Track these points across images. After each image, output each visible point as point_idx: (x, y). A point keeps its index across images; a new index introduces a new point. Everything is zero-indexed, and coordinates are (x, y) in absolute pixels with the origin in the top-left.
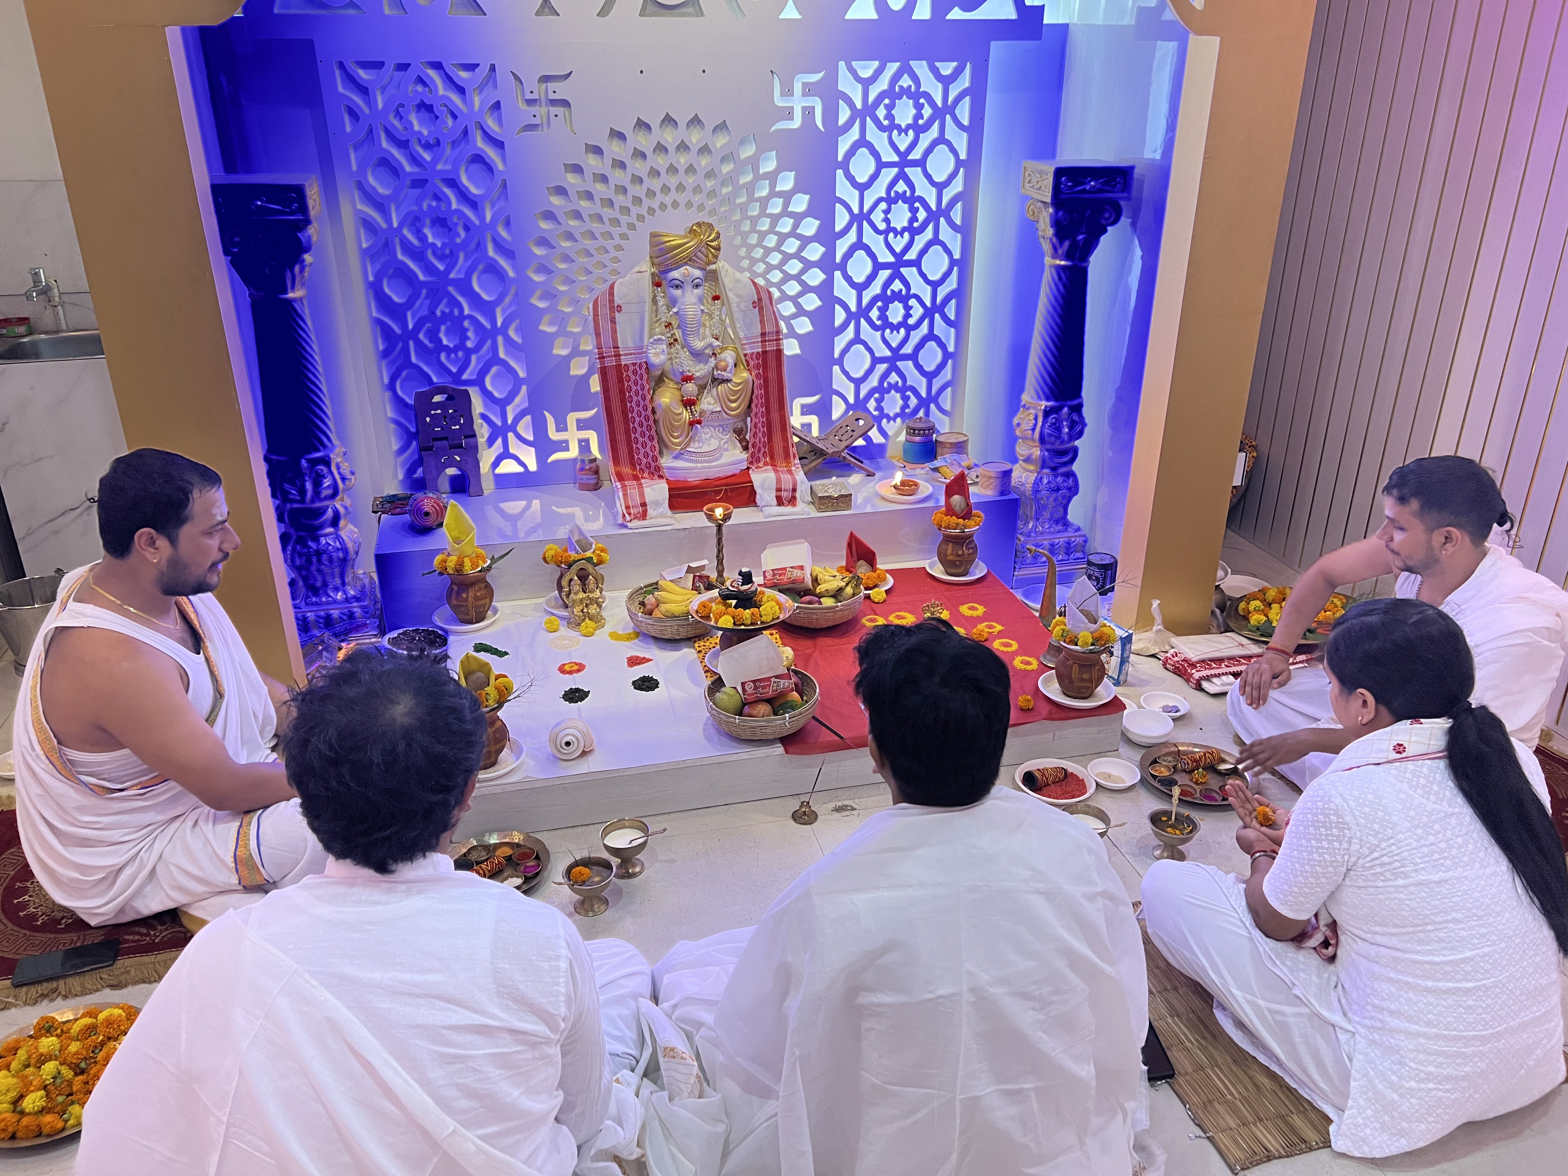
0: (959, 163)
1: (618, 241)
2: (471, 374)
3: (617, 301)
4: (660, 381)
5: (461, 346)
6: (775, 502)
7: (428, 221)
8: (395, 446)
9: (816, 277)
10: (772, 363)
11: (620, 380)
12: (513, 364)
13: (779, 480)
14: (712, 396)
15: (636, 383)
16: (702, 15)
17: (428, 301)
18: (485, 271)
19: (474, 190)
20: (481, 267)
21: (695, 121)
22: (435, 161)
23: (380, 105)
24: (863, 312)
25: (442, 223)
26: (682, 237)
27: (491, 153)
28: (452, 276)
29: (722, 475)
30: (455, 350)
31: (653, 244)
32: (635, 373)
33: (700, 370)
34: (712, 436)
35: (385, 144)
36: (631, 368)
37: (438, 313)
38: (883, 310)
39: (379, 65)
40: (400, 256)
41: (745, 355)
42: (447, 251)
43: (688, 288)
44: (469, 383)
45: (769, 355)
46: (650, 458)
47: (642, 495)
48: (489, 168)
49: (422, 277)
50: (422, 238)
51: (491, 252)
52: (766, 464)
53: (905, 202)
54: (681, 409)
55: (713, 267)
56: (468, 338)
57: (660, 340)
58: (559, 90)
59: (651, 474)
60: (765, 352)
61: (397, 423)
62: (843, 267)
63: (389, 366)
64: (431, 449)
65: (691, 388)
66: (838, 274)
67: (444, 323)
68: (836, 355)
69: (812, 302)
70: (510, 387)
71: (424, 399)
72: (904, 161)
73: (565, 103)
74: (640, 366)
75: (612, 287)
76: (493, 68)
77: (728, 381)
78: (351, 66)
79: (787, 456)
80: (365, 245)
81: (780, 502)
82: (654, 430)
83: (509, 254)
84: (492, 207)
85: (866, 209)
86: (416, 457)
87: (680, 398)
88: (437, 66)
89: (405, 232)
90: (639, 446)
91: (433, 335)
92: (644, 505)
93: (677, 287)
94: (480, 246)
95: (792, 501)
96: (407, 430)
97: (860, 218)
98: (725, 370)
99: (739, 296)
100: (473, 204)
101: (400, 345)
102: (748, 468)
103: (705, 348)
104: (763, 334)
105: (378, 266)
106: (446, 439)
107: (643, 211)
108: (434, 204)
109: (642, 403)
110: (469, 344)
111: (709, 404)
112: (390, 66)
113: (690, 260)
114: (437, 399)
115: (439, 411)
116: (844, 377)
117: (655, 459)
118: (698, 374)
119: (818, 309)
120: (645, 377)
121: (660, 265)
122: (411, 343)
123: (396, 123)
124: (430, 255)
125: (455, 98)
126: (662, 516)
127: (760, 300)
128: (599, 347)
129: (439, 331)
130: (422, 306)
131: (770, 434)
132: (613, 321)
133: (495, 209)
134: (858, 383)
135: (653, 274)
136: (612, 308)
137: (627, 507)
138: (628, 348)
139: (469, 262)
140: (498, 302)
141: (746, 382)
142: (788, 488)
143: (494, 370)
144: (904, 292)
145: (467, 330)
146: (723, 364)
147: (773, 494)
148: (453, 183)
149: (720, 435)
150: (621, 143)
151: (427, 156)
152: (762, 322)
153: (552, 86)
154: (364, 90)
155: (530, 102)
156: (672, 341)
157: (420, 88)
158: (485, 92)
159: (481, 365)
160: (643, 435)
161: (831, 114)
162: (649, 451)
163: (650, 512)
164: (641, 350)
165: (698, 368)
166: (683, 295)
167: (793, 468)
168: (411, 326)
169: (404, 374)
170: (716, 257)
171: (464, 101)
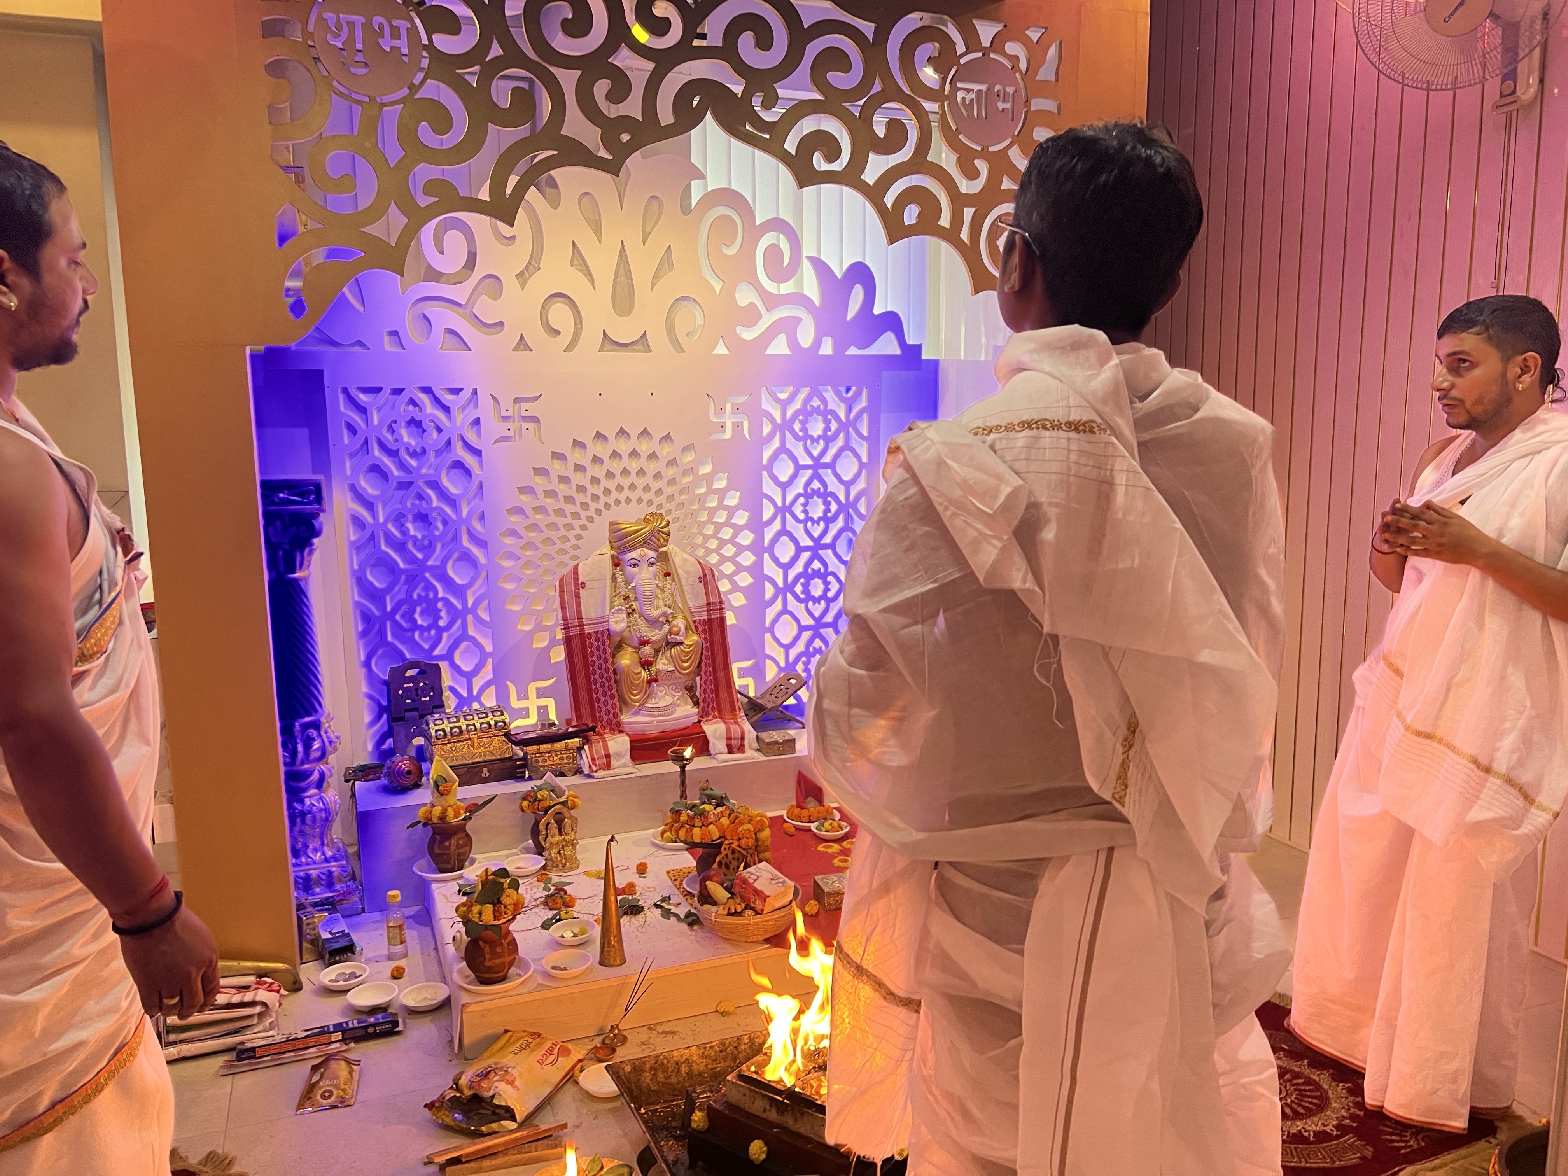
0: (862, 465)
1: (578, 531)
2: (442, 649)
3: (581, 579)
4: (619, 647)
5: (434, 625)
6: (726, 750)
7: (410, 517)
8: (367, 718)
9: (748, 559)
10: (717, 630)
11: (584, 646)
12: (481, 639)
13: (728, 730)
14: (667, 658)
15: (598, 649)
16: (650, 351)
17: (406, 587)
18: (459, 559)
19: (453, 490)
20: (456, 555)
21: (645, 433)
22: (420, 467)
23: (376, 422)
24: (789, 587)
25: (423, 518)
26: (637, 524)
27: (469, 460)
28: (430, 563)
29: (677, 728)
30: (428, 629)
31: (611, 531)
32: (597, 640)
33: (655, 635)
34: (666, 694)
35: (377, 452)
36: (594, 636)
37: (415, 596)
38: (806, 586)
39: (378, 390)
40: (384, 547)
41: (694, 622)
42: (426, 542)
43: (644, 566)
44: (441, 658)
45: (714, 623)
46: (611, 714)
47: (606, 747)
48: (468, 472)
49: (402, 566)
50: (405, 532)
51: (465, 542)
52: (715, 717)
53: (819, 497)
54: (640, 669)
55: (664, 549)
56: (441, 618)
57: (620, 610)
58: (532, 409)
59: (612, 731)
60: (710, 620)
61: (370, 697)
62: (770, 550)
63: (366, 645)
64: (402, 719)
65: (647, 650)
66: (766, 556)
67: (419, 605)
68: (767, 624)
69: (745, 580)
70: (476, 661)
71: (397, 674)
72: (817, 465)
73: (535, 420)
74: (603, 633)
75: (576, 568)
76: (475, 392)
77: (681, 643)
78: (353, 392)
79: (733, 709)
80: (353, 538)
81: (730, 751)
82: (615, 689)
83: (482, 544)
84: (469, 504)
85: (788, 502)
86: (386, 728)
87: (638, 660)
88: (427, 390)
89: (390, 526)
90: (601, 704)
91: (409, 617)
92: (608, 756)
93: (635, 565)
94: (456, 538)
95: (741, 749)
96: (379, 704)
97: (784, 510)
98: (678, 634)
99: (687, 572)
100: (452, 502)
101: (377, 626)
102: (699, 722)
103: (660, 617)
104: (708, 604)
105: (363, 556)
106: (416, 709)
107: (601, 506)
108: (417, 502)
109: (604, 666)
110: (442, 623)
111: (664, 664)
112: (387, 391)
113: (646, 543)
114: (410, 673)
115: (411, 685)
116: (775, 644)
117: (616, 716)
118: (654, 639)
119: (751, 585)
120: (607, 642)
121: (618, 548)
122: (388, 624)
123: (389, 436)
124: (410, 546)
125: (441, 415)
126: (625, 766)
127: (705, 575)
128: (565, 619)
129: (414, 611)
130: (400, 591)
131: (717, 690)
132: (578, 596)
133: (471, 506)
134: (787, 648)
135: (612, 556)
136: (577, 585)
137: (593, 759)
138: (591, 619)
139: (446, 552)
140: (470, 585)
141: (696, 643)
142: (737, 736)
143: (463, 645)
144: (822, 570)
145: (440, 610)
146: (675, 629)
147: (724, 742)
148: (435, 485)
149: (673, 693)
150: (582, 451)
151: (413, 463)
152: (707, 594)
153: (524, 406)
154: (362, 410)
155: (505, 419)
156: (630, 610)
157: (411, 408)
158: (466, 412)
159: (452, 642)
160: (605, 694)
161: (755, 428)
162: (611, 709)
163: (614, 763)
164: (603, 620)
165: (653, 634)
166: (640, 572)
167: (739, 720)
168: (389, 608)
169: (380, 652)
170: (667, 541)
171: (449, 418)
